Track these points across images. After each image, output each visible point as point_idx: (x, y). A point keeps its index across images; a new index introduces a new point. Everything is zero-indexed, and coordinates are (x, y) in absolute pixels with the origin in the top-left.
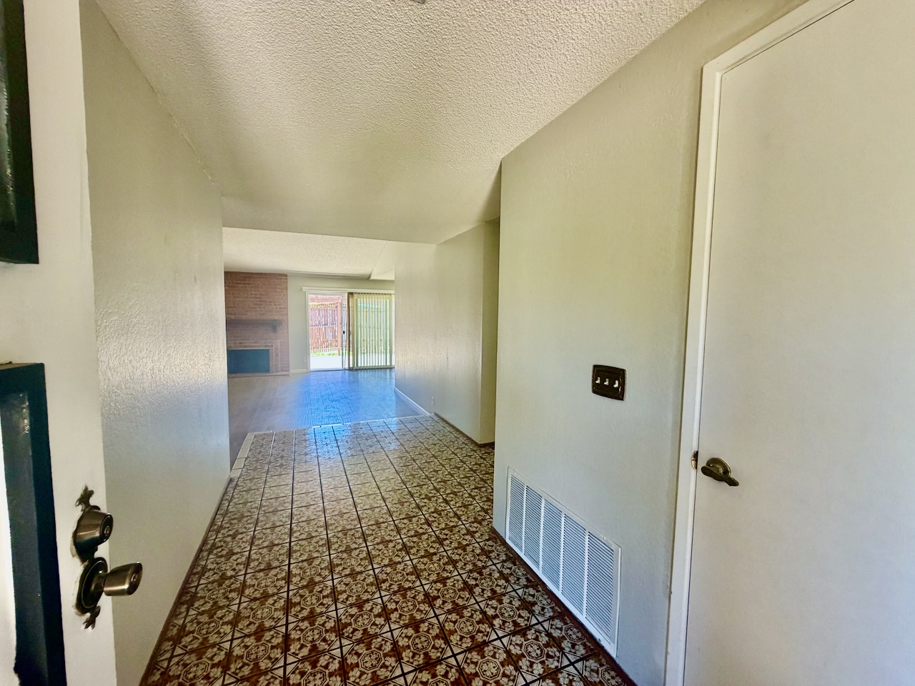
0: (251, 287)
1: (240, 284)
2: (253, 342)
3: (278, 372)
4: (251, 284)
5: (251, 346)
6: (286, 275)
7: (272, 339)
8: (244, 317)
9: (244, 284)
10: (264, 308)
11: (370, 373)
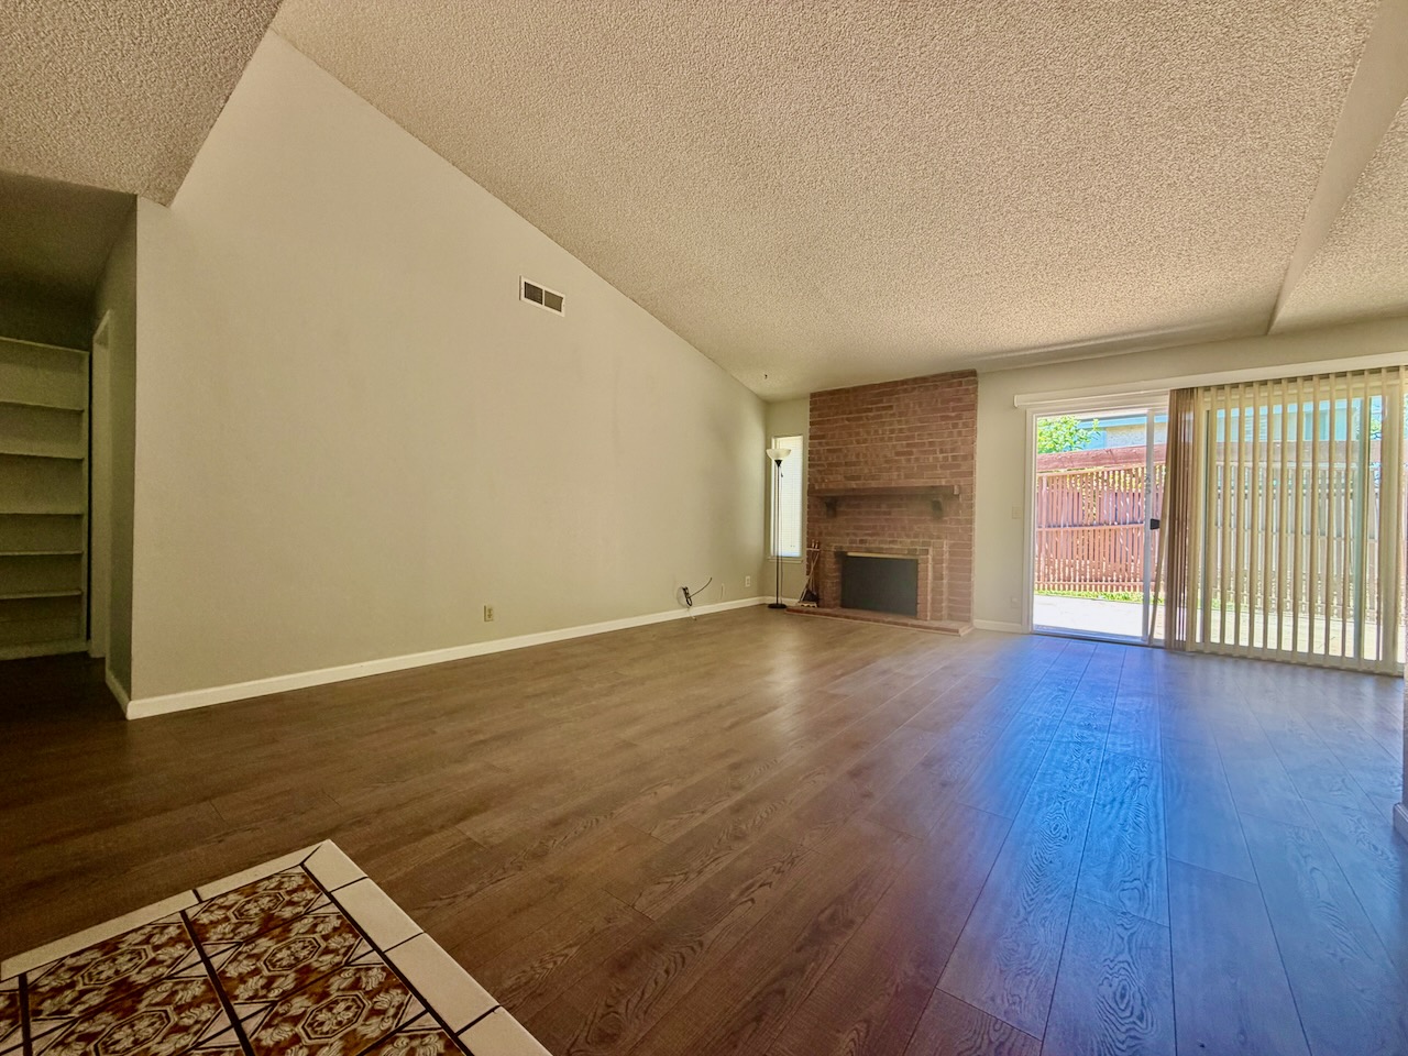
0: (893, 415)
1: (870, 410)
2: (888, 542)
3: (940, 619)
4: (891, 407)
5: (880, 551)
6: (973, 373)
7: (931, 537)
8: (874, 484)
9: (878, 409)
10: (917, 459)
11: (1267, 678)
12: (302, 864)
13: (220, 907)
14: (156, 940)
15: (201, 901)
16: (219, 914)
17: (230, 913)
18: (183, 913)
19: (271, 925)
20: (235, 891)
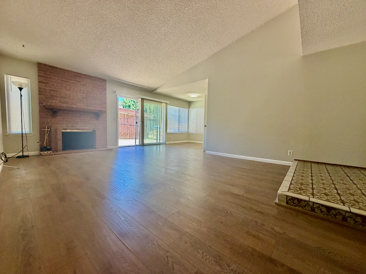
1: (71, 80)
2: (83, 126)
7: (95, 125)
9: (74, 81)
10: (90, 101)
12: (288, 191)
13: (307, 195)
14: (320, 197)
15: (309, 197)
16: (308, 194)
17: (306, 193)
18: (313, 197)
19: (301, 189)
20: (303, 195)
